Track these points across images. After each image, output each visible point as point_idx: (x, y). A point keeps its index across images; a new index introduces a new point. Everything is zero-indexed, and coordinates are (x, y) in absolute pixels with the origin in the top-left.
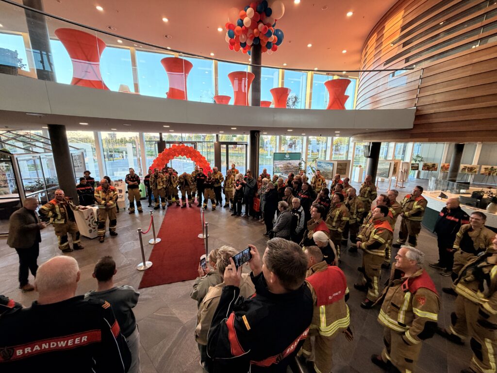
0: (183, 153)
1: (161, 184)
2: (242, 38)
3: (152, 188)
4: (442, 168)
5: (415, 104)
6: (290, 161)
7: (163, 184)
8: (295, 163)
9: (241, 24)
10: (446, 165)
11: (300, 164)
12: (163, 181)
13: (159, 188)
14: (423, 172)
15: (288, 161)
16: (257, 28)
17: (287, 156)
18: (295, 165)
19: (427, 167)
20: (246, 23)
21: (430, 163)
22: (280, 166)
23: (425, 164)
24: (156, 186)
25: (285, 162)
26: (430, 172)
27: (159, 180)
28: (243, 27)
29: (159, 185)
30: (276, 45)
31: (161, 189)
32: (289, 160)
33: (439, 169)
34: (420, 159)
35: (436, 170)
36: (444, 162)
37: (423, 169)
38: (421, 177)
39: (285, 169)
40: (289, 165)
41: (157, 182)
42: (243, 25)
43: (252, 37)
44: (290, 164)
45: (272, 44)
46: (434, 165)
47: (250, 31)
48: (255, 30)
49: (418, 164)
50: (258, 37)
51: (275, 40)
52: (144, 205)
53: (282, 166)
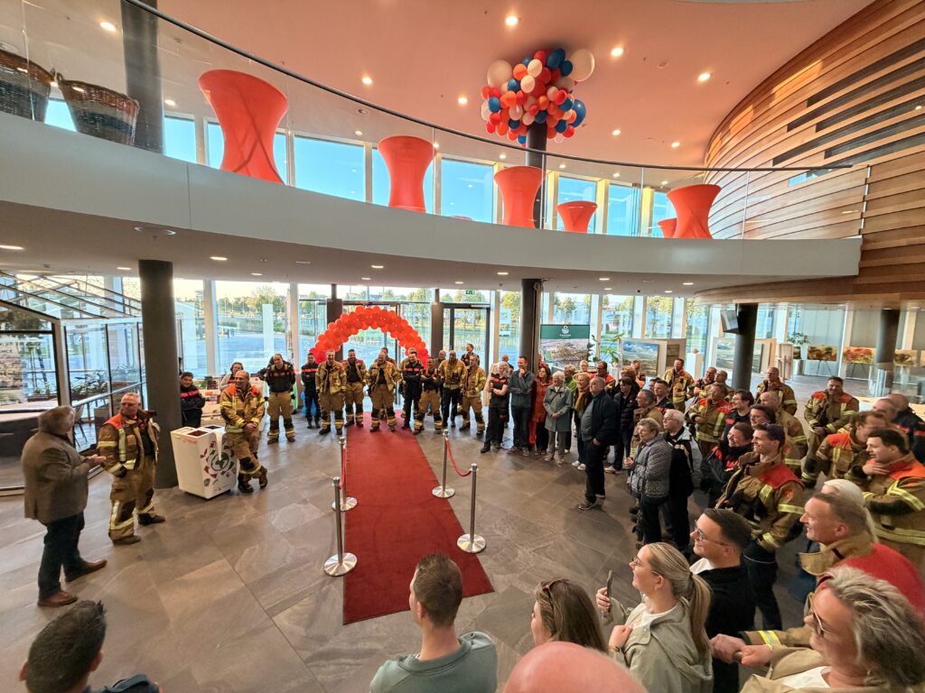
0: (375, 323)
1: (338, 384)
2: (515, 113)
3: (319, 390)
4: (845, 355)
5: (860, 231)
6: (571, 341)
7: (342, 384)
8: (581, 344)
9: (516, 88)
10: (853, 349)
11: (589, 346)
12: (341, 378)
13: (333, 390)
14: (808, 364)
15: (567, 341)
16: (545, 94)
17: (565, 331)
18: (580, 348)
19: (816, 354)
20: (527, 86)
21: (821, 347)
22: (552, 349)
23: (812, 348)
24: (328, 386)
25: (562, 342)
26: (822, 362)
27: (335, 374)
28: (520, 92)
29: (334, 386)
30: (571, 127)
31: (337, 393)
32: (570, 338)
33: (840, 357)
34: (801, 339)
35: (834, 358)
36: (848, 345)
37: (808, 358)
38: (806, 371)
39: (561, 356)
40: (569, 348)
41: (331, 379)
42: (520, 89)
43: (534, 111)
44: (570, 345)
45: (567, 124)
46: (829, 351)
47: (531, 100)
48: (542, 99)
49: (799, 348)
50: (546, 111)
51: (572, 117)
52: (299, 424)
53: (556, 349)
